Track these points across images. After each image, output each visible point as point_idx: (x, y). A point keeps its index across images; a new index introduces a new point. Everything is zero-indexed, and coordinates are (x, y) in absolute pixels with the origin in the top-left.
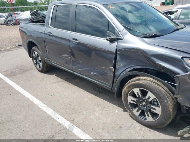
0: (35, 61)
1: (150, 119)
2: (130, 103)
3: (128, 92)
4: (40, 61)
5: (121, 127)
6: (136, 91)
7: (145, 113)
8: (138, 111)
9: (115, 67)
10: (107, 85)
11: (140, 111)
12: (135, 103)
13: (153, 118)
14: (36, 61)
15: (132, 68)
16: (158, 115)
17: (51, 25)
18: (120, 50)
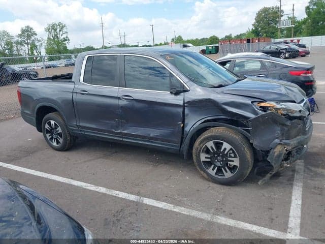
0: (48, 135)
1: (228, 175)
2: (204, 162)
3: (201, 149)
4: (60, 134)
6: (210, 145)
7: (223, 169)
8: (213, 169)
9: (183, 122)
11: (216, 168)
12: (209, 160)
13: (232, 172)
14: (52, 134)
15: (203, 121)
16: (237, 166)
17: (84, 81)
18: (188, 102)
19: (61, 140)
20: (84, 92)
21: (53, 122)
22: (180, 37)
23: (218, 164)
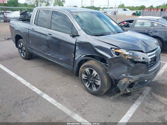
0: (20, 50)
1: (95, 89)
2: (84, 79)
3: (83, 71)
4: (24, 50)
5: (76, 95)
6: (87, 70)
7: (92, 85)
8: (88, 84)
9: (75, 55)
10: (70, 67)
11: (89, 84)
12: (86, 79)
13: (97, 88)
14: (22, 50)
15: (85, 55)
16: (99, 86)
17: (34, 24)
18: (78, 43)
19: (25, 54)
20: (33, 30)
21: (22, 44)
22: (123, 4)
23: (91, 82)
